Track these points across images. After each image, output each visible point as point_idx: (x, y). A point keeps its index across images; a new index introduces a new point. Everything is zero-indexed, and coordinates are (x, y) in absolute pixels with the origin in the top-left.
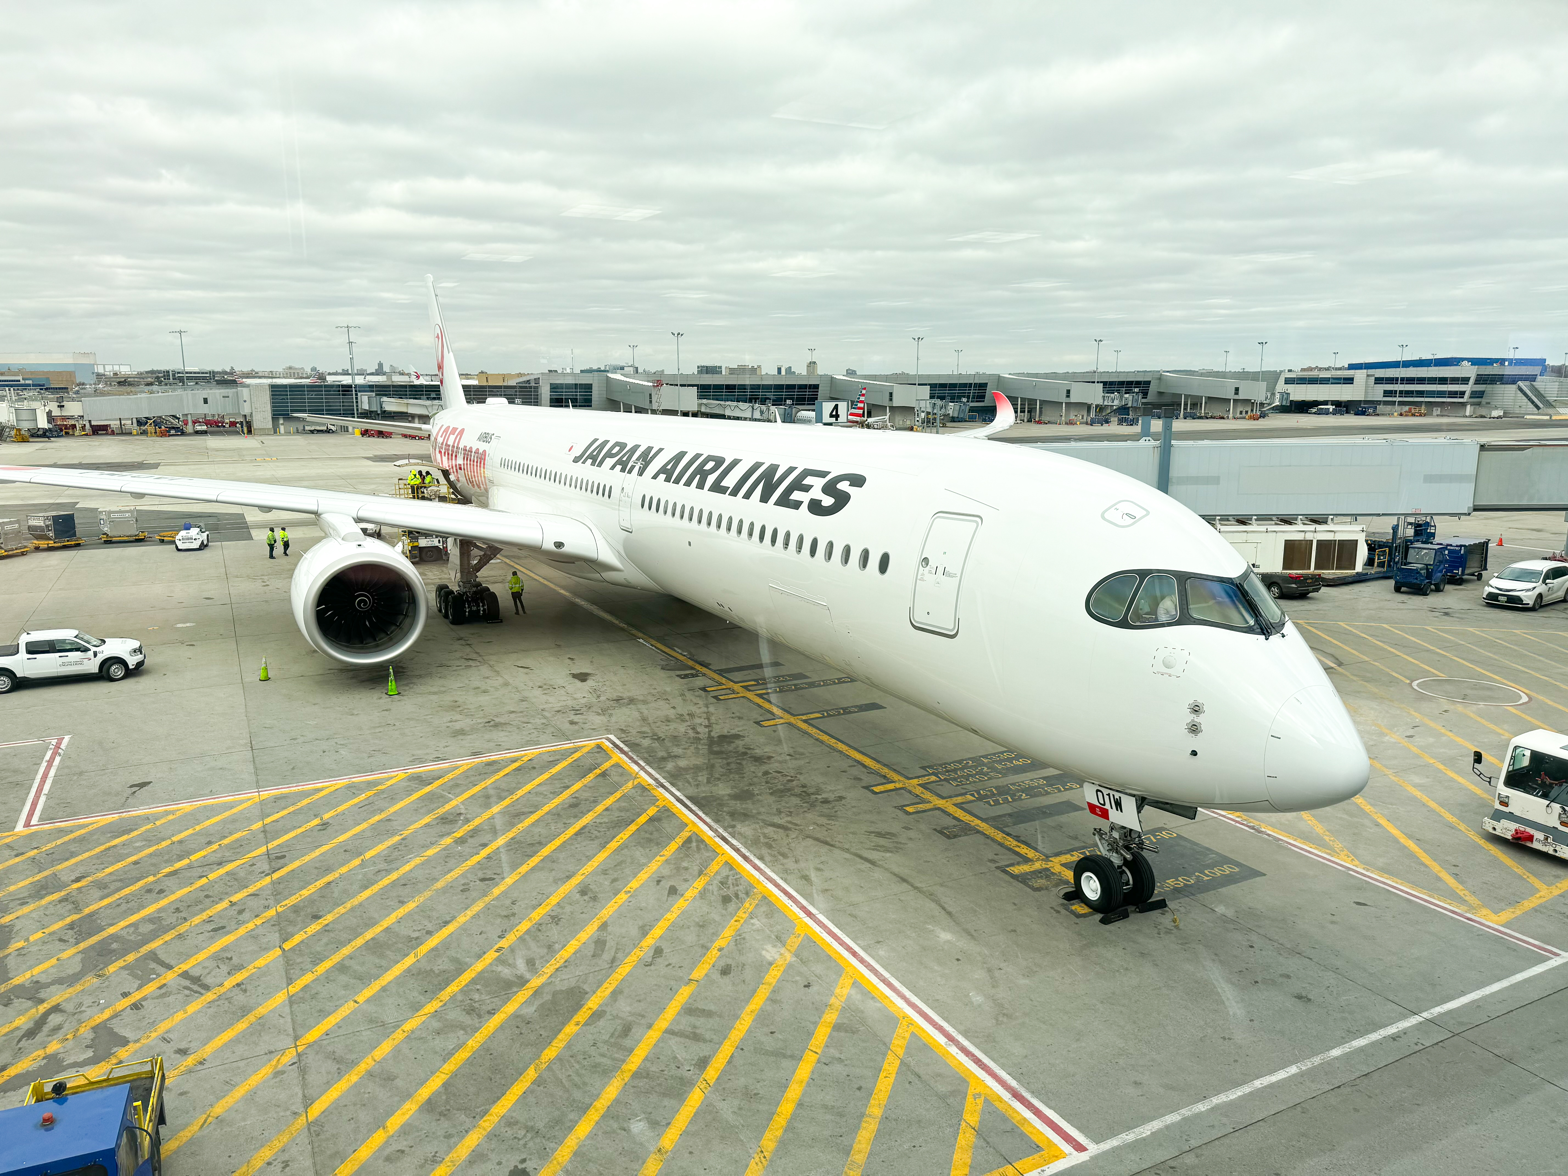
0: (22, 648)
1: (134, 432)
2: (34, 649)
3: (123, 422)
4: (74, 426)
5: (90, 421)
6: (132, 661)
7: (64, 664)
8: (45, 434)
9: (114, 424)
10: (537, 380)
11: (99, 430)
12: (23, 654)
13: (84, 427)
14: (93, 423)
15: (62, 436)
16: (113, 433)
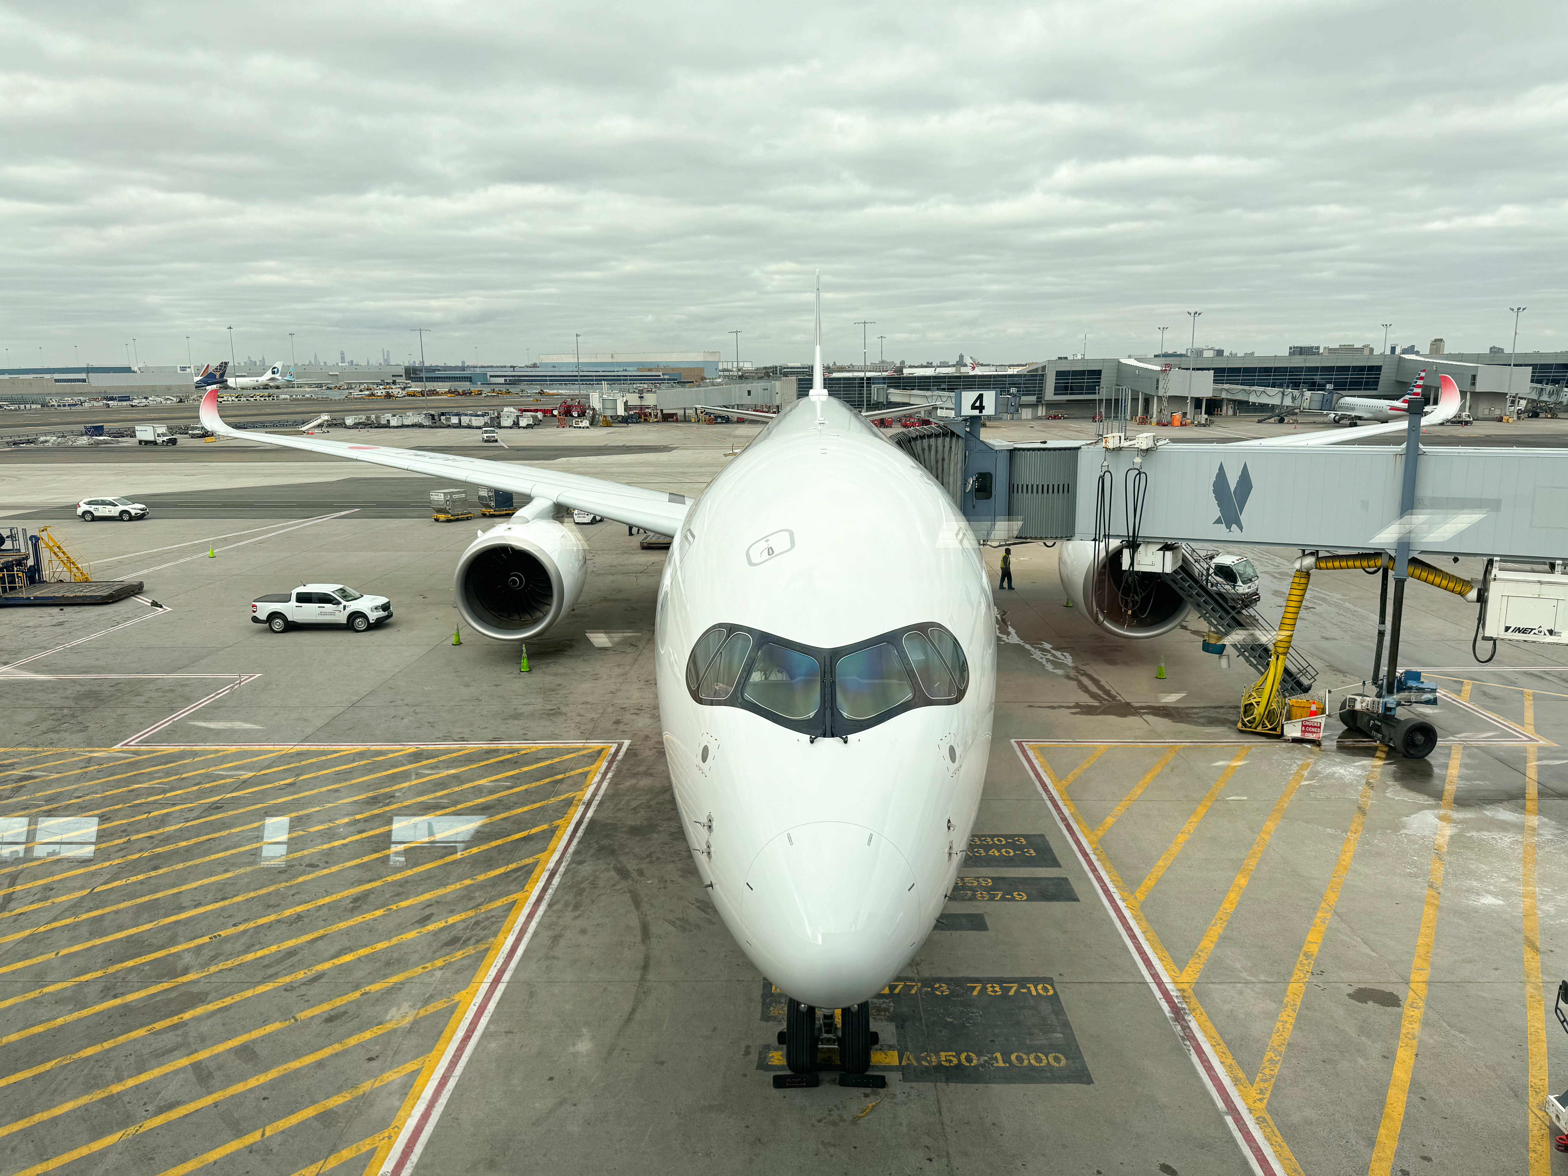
0: (294, 597)
1: (693, 420)
2: (303, 598)
3: (687, 411)
4: (650, 414)
5: (662, 410)
6: (373, 616)
7: (321, 614)
8: (625, 421)
9: (680, 413)
10: (1044, 368)
11: (667, 418)
12: (293, 603)
13: (656, 416)
14: (664, 412)
15: (640, 422)
16: (677, 421)
